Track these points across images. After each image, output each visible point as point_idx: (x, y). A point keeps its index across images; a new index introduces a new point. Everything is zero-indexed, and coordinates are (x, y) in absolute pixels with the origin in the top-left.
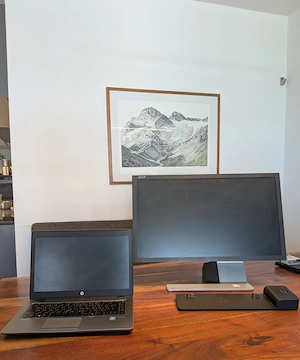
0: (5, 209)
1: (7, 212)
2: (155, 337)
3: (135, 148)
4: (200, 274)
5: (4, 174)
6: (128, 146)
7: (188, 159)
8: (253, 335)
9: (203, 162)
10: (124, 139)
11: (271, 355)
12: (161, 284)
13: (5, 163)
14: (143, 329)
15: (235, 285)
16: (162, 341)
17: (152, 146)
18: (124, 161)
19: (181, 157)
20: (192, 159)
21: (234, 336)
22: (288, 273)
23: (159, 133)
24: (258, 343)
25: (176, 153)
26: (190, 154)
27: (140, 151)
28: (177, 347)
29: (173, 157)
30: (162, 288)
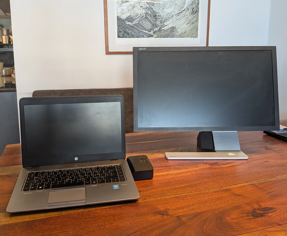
0: (6, 76)
1: (8, 79)
2: (161, 208)
3: (130, 19)
4: (195, 142)
5: (4, 42)
6: (124, 17)
7: (180, 31)
8: (256, 206)
9: (194, 33)
10: (120, 10)
11: (277, 228)
12: (159, 152)
13: (5, 32)
14: (148, 200)
15: (230, 154)
16: (170, 212)
17: (146, 18)
18: (119, 32)
19: (173, 29)
20: (183, 31)
21: (238, 207)
22: (276, 141)
23: (153, 4)
24: (262, 215)
25: (169, 24)
26: (182, 25)
27: (135, 22)
28: (184, 219)
29: (166, 28)
30: (161, 156)
